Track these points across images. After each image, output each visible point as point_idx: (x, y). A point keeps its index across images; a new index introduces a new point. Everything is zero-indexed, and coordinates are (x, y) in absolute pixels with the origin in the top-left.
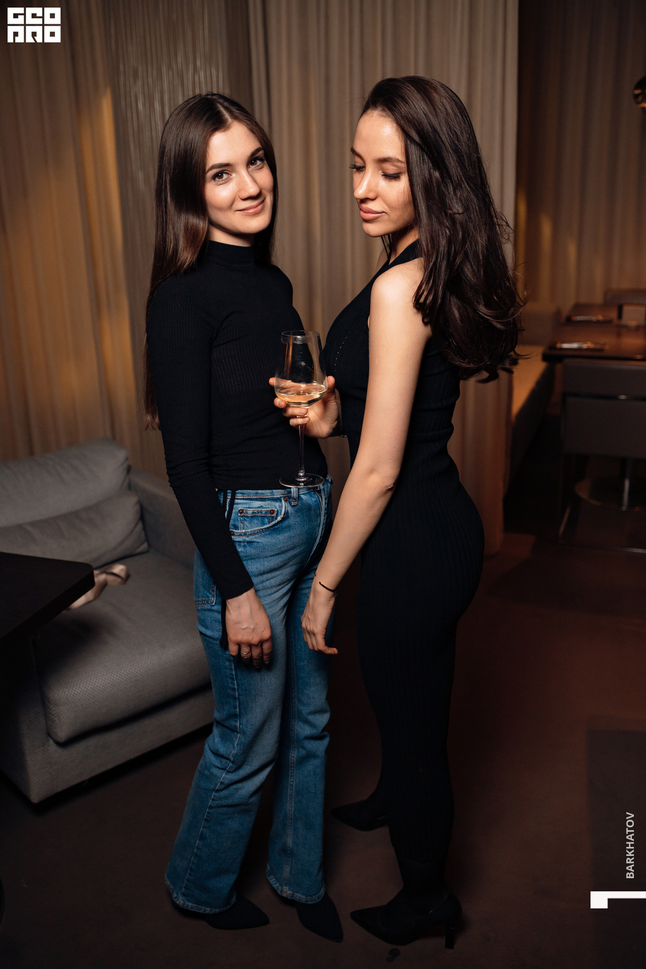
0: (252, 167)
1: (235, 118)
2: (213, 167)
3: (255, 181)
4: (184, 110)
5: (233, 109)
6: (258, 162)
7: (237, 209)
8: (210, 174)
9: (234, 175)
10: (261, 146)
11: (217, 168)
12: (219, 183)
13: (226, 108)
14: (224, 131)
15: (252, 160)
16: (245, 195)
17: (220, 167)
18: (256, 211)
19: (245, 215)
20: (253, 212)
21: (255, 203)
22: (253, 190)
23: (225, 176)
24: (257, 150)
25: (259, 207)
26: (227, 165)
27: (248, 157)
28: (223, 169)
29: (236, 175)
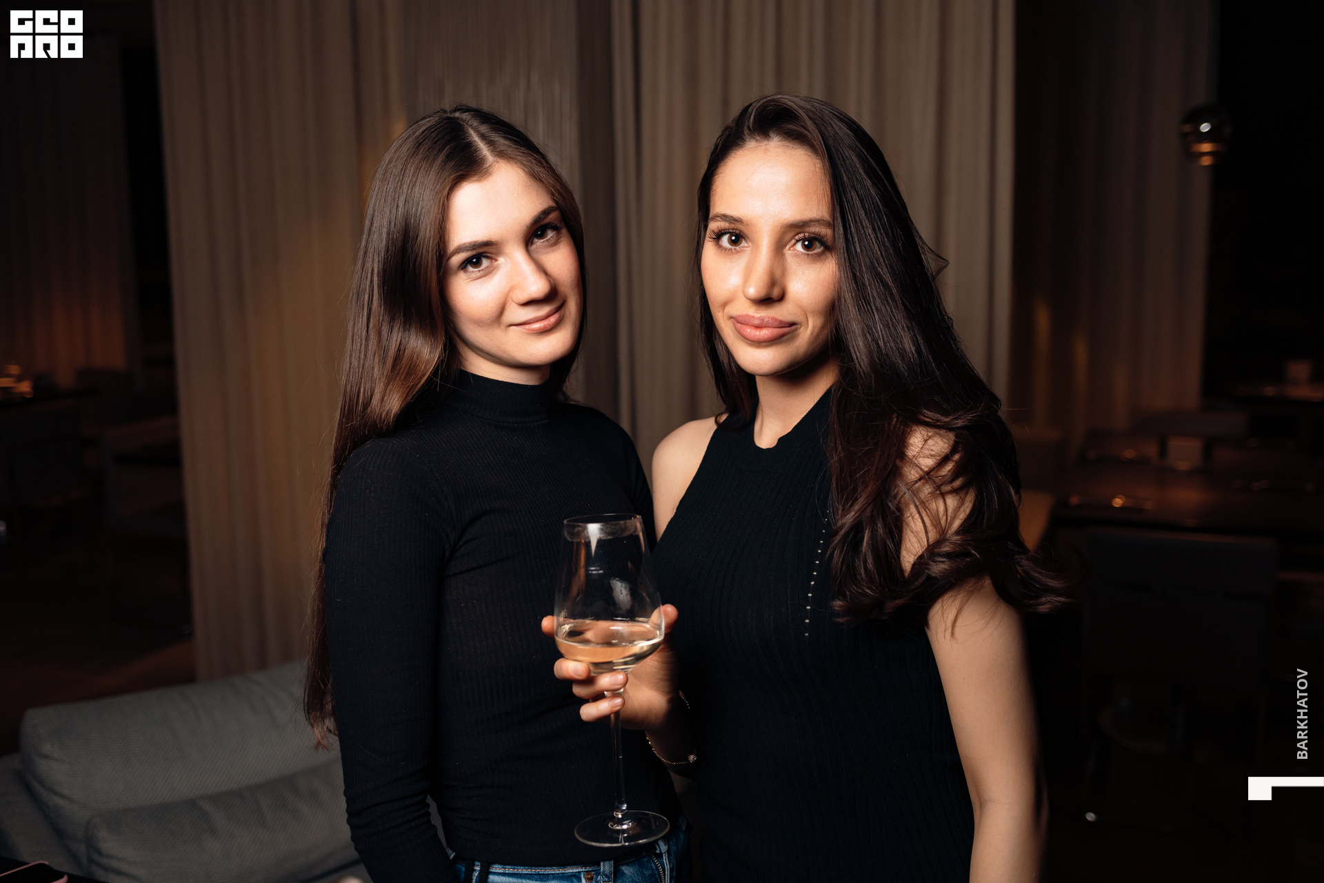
0: (538, 243)
1: (501, 154)
2: (459, 250)
3: (542, 270)
4: (410, 140)
5: (496, 137)
6: (550, 234)
7: (509, 324)
8: (456, 260)
9: (501, 260)
10: (552, 204)
11: (467, 250)
12: (473, 275)
13: (483, 137)
14: (479, 180)
15: (535, 232)
16: (525, 297)
17: (474, 249)
18: (545, 327)
19: (525, 333)
20: (540, 329)
21: (545, 310)
22: (537, 287)
23: (485, 263)
24: (546, 213)
25: (552, 319)
26: (488, 244)
27: (527, 227)
28: (481, 250)
29: (506, 260)
